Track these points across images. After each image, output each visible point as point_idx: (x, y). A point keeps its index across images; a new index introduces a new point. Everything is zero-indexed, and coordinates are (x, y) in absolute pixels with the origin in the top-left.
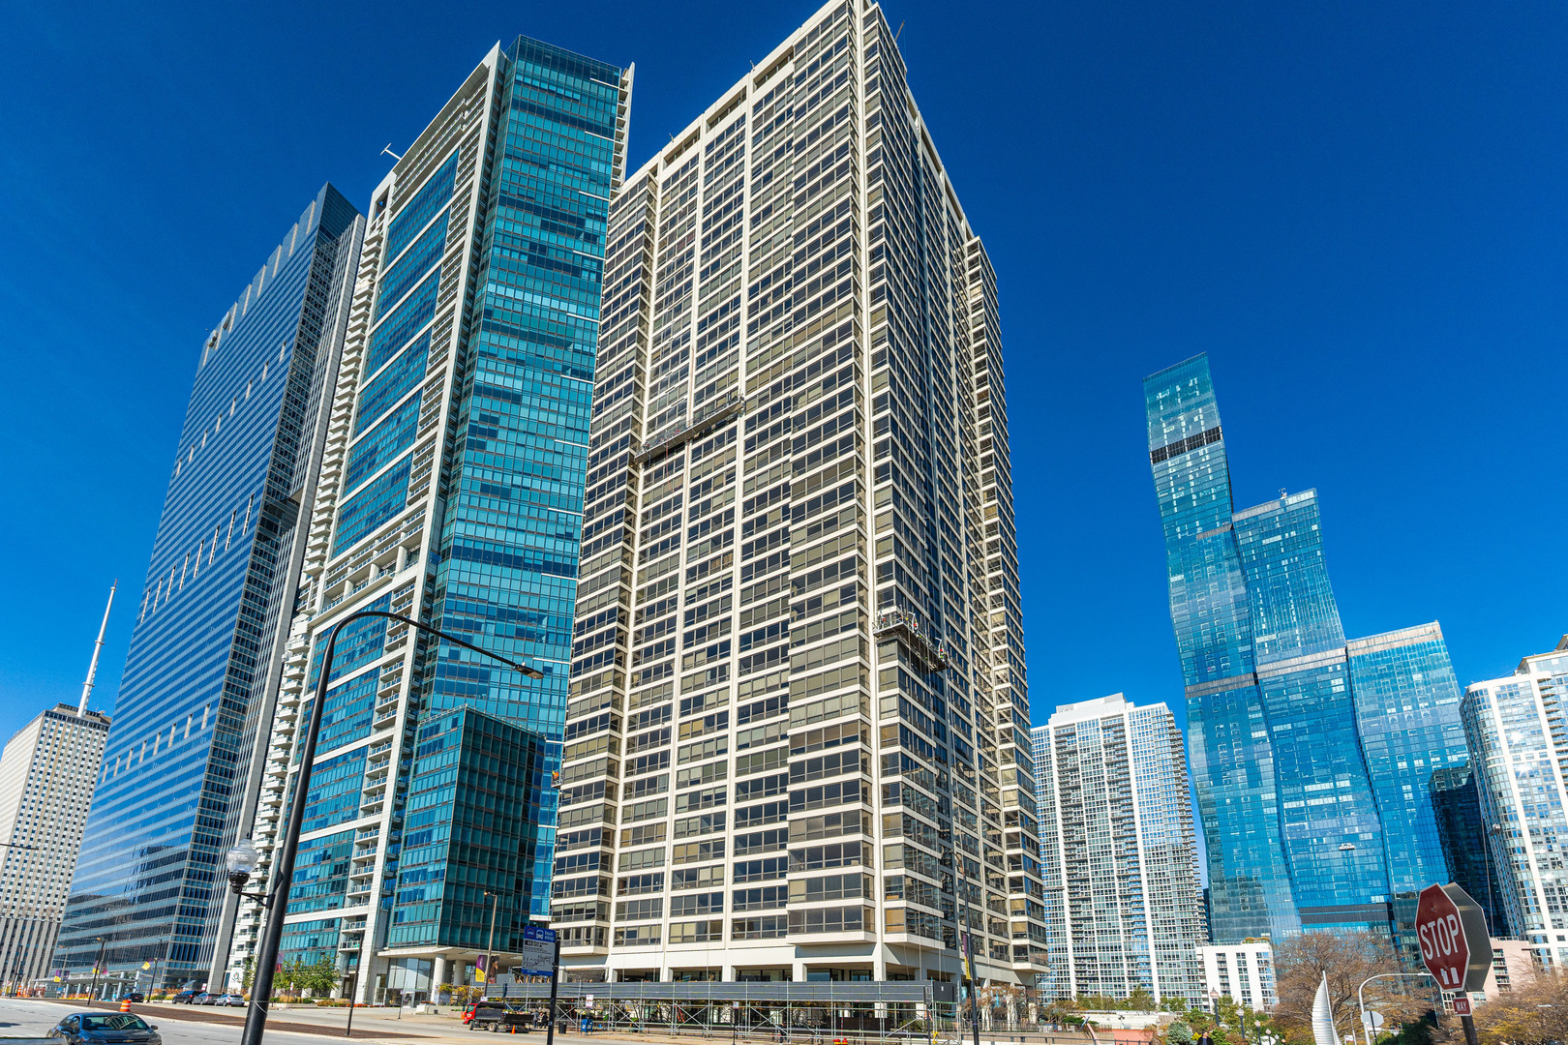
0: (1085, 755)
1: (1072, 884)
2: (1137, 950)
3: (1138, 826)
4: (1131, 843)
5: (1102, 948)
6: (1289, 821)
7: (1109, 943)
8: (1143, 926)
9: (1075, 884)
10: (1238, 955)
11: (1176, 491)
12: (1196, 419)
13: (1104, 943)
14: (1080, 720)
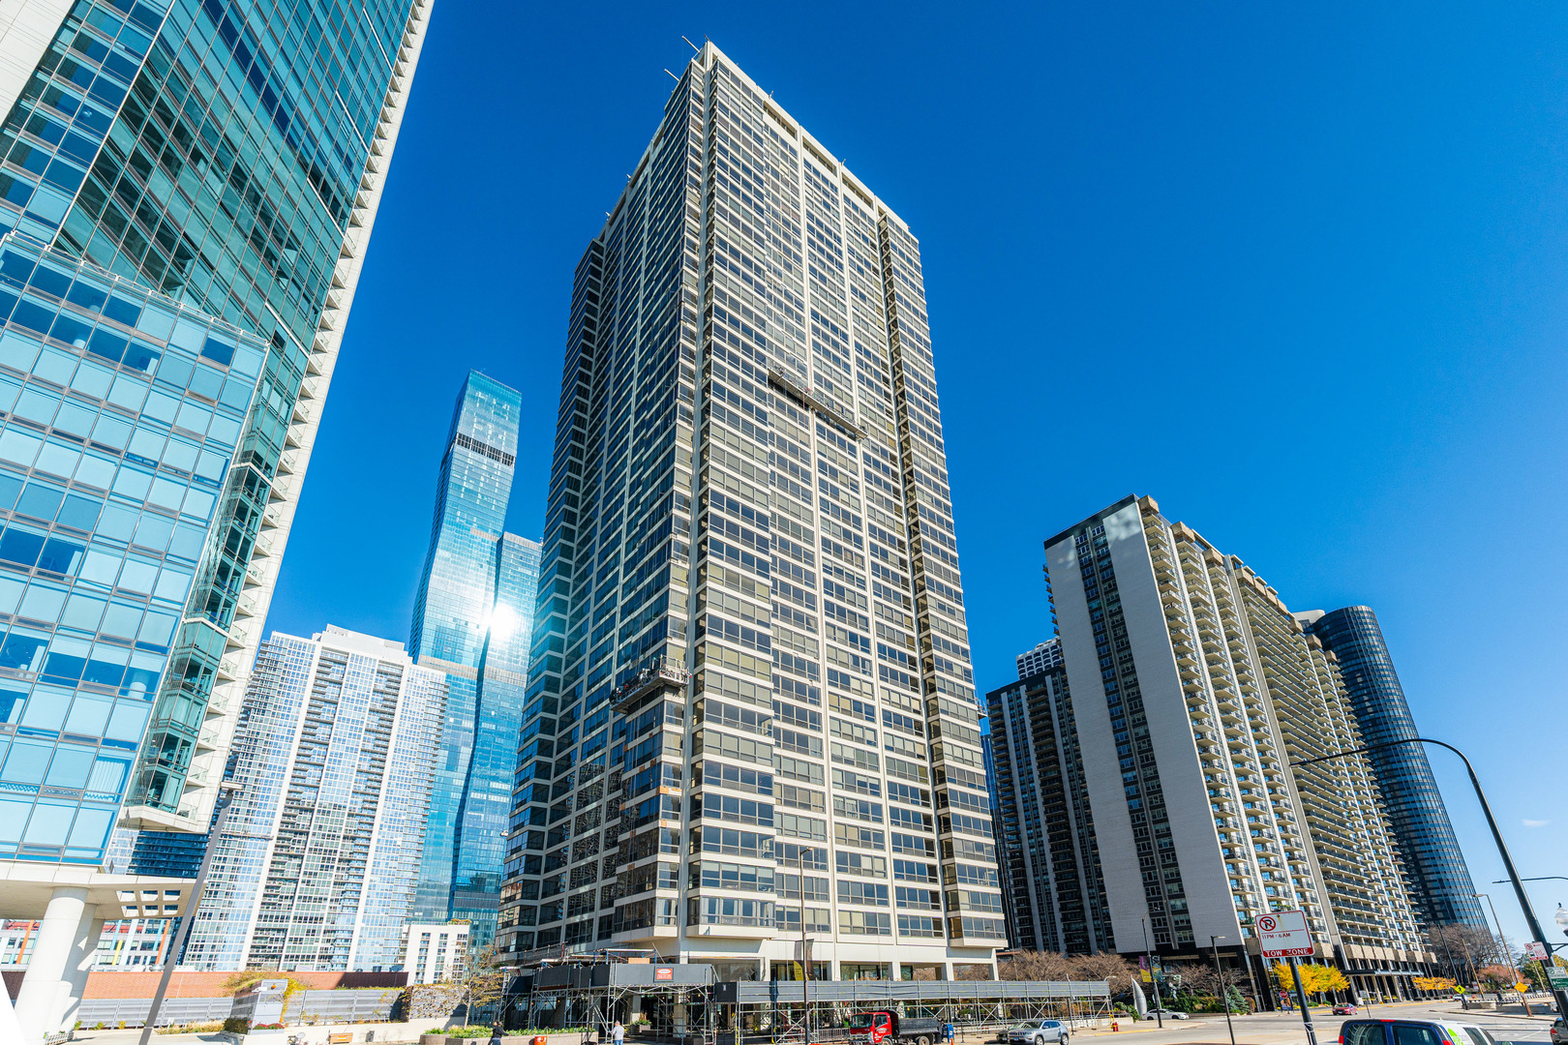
0: (350, 692)
1: (283, 835)
2: (341, 923)
3: (384, 786)
4: (371, 802)
5: (299, 919)
6: (471, 810)
7: (310, 913)
8: (355, 896)
9: (288, 835)
10: (442, 935)
11: (467, 481)
12: (500, 437)
13: (304, 913)
14: (356, 653)
